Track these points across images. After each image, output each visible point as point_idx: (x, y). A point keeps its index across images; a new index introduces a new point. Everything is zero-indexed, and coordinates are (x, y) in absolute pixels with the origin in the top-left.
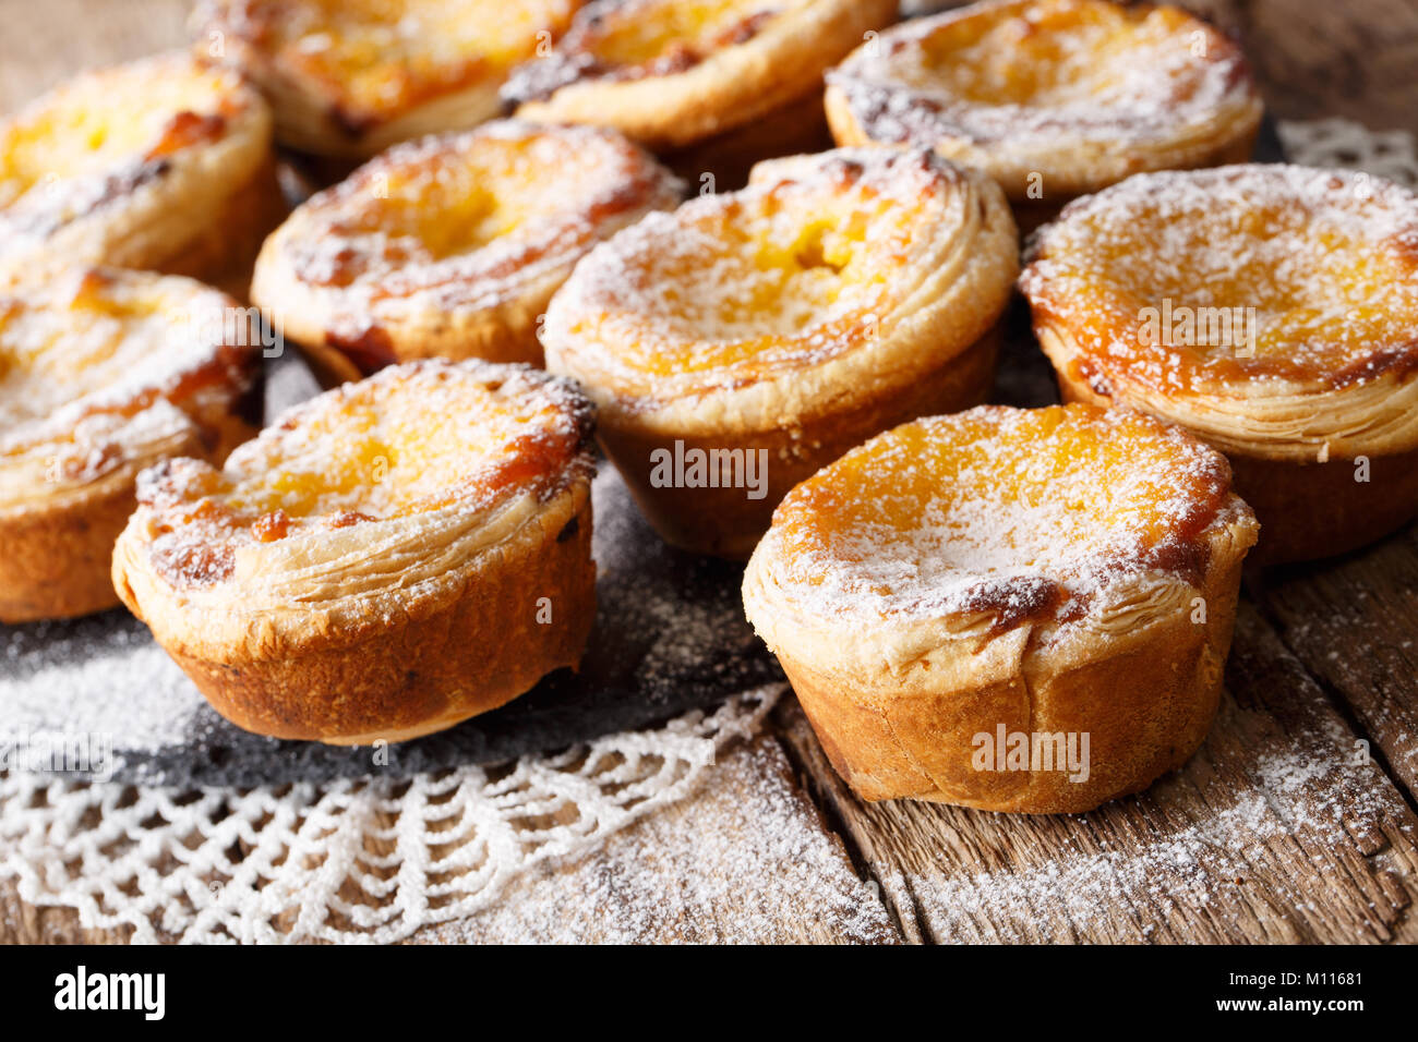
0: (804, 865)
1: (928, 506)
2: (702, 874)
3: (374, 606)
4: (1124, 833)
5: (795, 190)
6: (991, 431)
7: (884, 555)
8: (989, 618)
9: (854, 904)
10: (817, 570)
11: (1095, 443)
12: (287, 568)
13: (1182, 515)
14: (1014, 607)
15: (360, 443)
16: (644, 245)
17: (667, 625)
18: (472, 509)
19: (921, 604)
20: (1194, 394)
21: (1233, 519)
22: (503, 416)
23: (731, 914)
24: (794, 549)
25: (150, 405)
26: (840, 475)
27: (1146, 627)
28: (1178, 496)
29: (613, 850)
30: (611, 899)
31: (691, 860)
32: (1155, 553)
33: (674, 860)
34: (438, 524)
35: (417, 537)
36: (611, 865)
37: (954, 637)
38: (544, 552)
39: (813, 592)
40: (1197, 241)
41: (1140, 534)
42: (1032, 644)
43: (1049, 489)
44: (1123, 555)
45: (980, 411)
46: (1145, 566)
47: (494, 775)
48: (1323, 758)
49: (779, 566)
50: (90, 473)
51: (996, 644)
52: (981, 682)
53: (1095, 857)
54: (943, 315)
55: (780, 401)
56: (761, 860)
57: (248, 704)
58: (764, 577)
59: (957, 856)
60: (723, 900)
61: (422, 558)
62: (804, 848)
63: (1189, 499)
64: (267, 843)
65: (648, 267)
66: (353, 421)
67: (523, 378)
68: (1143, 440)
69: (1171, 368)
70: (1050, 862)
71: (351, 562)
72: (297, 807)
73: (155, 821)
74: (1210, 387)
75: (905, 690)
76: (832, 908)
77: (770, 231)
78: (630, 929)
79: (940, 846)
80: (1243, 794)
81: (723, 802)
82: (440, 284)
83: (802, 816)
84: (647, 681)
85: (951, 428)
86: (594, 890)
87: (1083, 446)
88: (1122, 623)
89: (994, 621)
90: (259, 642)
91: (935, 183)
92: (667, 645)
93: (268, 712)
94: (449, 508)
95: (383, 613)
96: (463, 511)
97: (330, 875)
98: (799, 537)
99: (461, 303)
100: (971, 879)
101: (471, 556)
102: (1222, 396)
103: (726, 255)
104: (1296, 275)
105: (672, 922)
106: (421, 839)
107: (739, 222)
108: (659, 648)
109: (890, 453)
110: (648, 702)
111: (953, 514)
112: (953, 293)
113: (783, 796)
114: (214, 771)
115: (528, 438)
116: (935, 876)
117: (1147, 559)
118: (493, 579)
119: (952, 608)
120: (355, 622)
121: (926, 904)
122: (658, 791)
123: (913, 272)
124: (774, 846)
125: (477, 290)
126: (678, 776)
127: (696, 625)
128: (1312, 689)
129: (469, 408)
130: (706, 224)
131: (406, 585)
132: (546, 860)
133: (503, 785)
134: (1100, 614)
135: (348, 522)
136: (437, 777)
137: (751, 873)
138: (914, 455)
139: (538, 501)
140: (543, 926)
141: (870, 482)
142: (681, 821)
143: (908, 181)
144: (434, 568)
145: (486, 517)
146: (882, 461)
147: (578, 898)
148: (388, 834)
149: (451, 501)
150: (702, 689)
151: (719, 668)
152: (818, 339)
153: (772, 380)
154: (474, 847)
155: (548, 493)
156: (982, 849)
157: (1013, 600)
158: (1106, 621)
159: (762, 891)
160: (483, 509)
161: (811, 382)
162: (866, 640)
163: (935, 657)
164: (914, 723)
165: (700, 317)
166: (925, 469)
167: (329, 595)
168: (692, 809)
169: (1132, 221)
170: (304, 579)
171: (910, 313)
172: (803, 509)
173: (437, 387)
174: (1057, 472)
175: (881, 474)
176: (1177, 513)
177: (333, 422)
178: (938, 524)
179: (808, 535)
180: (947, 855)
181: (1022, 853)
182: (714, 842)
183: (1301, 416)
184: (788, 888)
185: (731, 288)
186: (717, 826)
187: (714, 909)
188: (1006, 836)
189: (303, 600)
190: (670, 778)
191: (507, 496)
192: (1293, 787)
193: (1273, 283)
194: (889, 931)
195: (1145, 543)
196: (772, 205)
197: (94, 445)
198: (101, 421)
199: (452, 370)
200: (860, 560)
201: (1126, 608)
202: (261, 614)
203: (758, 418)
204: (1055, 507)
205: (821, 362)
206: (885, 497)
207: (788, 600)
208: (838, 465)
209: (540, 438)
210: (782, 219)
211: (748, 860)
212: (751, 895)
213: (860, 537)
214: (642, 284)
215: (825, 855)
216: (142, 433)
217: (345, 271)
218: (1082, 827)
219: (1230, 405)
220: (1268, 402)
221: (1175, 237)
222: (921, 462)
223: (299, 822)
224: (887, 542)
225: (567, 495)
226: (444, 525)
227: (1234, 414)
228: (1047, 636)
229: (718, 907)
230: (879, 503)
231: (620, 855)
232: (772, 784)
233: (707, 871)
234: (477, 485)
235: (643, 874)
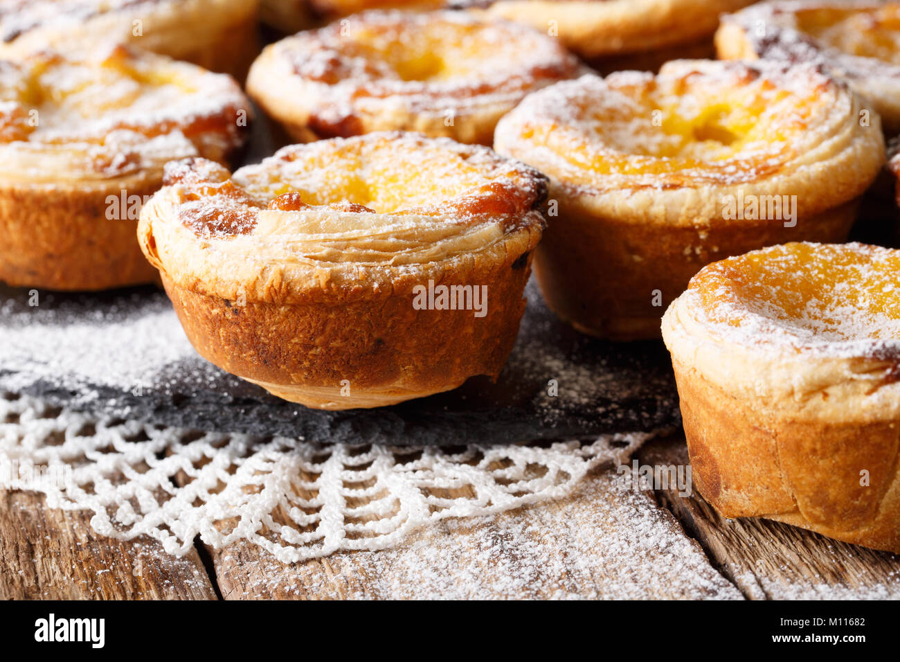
0: (670, 556)
1: (809, 303)
2: (580, 551)
3: (368, 274)
5: (702, 79)
6: (864, 260)
8: (885, 368)
10: (737, 315)
12: (301, 231)
15: (348, 177)
16: (581, 93)
18: (455, 221)
22: (475, 173)
23: (607, 580)
24: (715, 300)
25: (167, 133)
26: (746, 263)
29: (502, 524)
30: (503, 556)
31: (570, 540)
33: (556, 538)
34: (428, 225)
35: (411, 229)
36: (501, 533)
37: (854, 377)
38: (501, 272)
39: (732, 329)
47: (402, 459)
49: (700, 311)
50: (112, 170)
54: (832, 170)
55: (699, 205)
56: (632, 547)
57: (236, 343)
59: (798, 570)
60: (600, 570)
61: (412, 247)
62: (670, 544)
64: (206, 477)
65: (583, 108)
66: (343, 162)
67: (488, 154)
70: (879, 585)
71: (356, 236)
73: (108, 449)
76: (696, 587)
77: (678, 106)
78: (520, 577)
79: (783, 561)
81: (597, 505)
82: (411, 94)
83: (667, 523)
84: (542, 409)
85: (832, 251)
86: (487, 548)
89: (889, 371)
90: (268, 284)
91: (827, 84)
93: (252, 352)
94: (436, 217)
95: (374, 281)
96: (448, 221)
97: (265, 501)
99: (426, 110)
101: (450, 255)
103: (642, 116)
105: (556, 578)
106: (340, 491)
107: (654, 96)
109: (784, 258)
110: (541, 424)
111: (827, 313)
112: (842, 157)
113: (649, 508)
114: (173, 412)
115: (501, 186)
116: (781, 581)
119: (857, 354)
120: (350, 283)
122: (542, 489)
123: (811, 137)
124: (643, 540)
126: (560, 482)
127: (581, 379)
129: (444, 165)
130: (629, 90)
131: (396, 264)
133: (411, 465)
135: (355, 209)
137: (624, 554)
138: (802, 263)
139: (504, 231)
140: (444, 565)
141: (768, 274)
142: (560, 513)
144: (420, 257)
145: (464, 230)
146: (778, 262)
147: (474, 551)
148: (310, 486)
149: (437, 213)
150: (585, 422)
151: (601, 410)
152: (732, 169)
153: (695, 187)
154: (388, 500)
155: (512, 227)
156: (820, 569)
159: (634, 568)
160: (463, 223)
162: (780, 367)
163: (834, 391)
164: (799, 445)
166: (810, 275)
167: (332, 258)
168: (570, 507)
170: (315, 241)
171: (809, 163)
172: (719, 277)
173: (416, 149)
175: (776, 270)
177: (326, 160)
178: (816, 318)
179: (727, 292)
180: (790, 568)
181: (854, 577)
182: (590, 530)
184: (656, 568)
185: (643, 140)
186: (592, 520)
187: (592, 575)
189: (311, 258)
190: (553, 482)
191: (482, 220)
196: (682, 87)
197: (120, 150)
198: (128, 135)
199: (428, 141)
200: (768, 317)
202: (274, 262)
203: (678, 215)
206: (778, 288)
207: (710, 332)
208: (744, 257)
209: (510, 187)
210: (688, 100)
211: (621, 546)
212: (624, 570)
214: (580, 117)
215: (688, 551)
216: (159, 151)
217: (333, 74)
222: (808, 270)
223: (232, 469)
224: (781, 317)
225: (526, 232)
226: (433, 227)
229: (595, 574)
230: (773, 290)
231: (509, 528)
232: (640, 499)
233: (585, 549)
234: (459, 207)
235: (528, 543)
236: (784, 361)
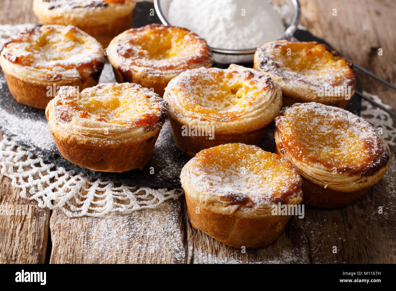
0: (173, 236)
1: (232, 165)
2: (150, 229)
3: (98, 142)
4: (246, 257)
5: (237, 75)
6: (254, 152)
7: (217, 174)
8: (231, 200)
9: (179, 250)
10: (198, 173)
11: (275, 165)
12: (82, 126)
13: (285, 192)
14: (237, 200)
15: (113, 99)
16: (197, 74)
17: (168, 165)
18: (129, 128)
19: (217, 191)
20: (302, 161)
21: (296, 197)
22: (147, 106)
23: (152, 241)
24: (196, 166)
25: (72, 68)
26: (215, 151)
27: (266, 215)
28: (286, 187)
30: (128, 227)
31: (149, 224)
32: (275, 199)
33: (146, 223)
34: (120, 128)
35: (114, 130)
36: (131, 218)
37: (221, 202)
38: (142, 143)
39: (196, 177)
40: (321, 123)
41: (273, 193)
42: (238, 209)
43: (261, 171)
44: (267, 196)
45: (254, 146)
46: (271, 201)
47: (116, 185)
48: (298, 256)
49: (191, 168)
50: (52, 79)
51: (230, 207)
52: (224, 213)
53: (236, 260)
54: (254, 120)
56: (164, 231)
57: (64, 151)
58: (187, 169)
59: (207, 247)
60: (152, 237)
61: (113, 135)
62: (175, 232)
63: (288, 188)
64: (61, 180)
65: (196, 80)
66: (114, 92)
67: (155, 98)
68: (286, 169)
69: (299, 154)
70: (226, 258)
71: (97, 130)
72: (70, 174)
73: (38, 165)
74: (306, 161)
75: (207, 208)
76: (174, 249)
77: (227, 82)
78: (129, 236)
79: (205, 244)
80: (276, 258)
81: (162, 213)
82: (147, 67)
83: (178, 224)
84: (157, 177)
85: (245, 148)
86: (125, 223)
87: (272, 164)
88: (260, 212)
89: (232, 201)
90: (70, 140)
91: (267, 87)
92: (165, 170)
93: (68, 155)
94: (124, 125)
95: (100, 144)
96: (127, 127)
97: (69, 195)
98: (198, 163)
99: (151, 73)
100: (207, 254)
101: (125, 138)
102: (308, 164)
103: (215, 84)
104: (340, 139)
105: (139, 238)
106: (93, 194)
107: (221, 77)
108: (163, 170)
109: (229, 149)
110: (156, 183)
111: (237, 169)
112: (259, 116)
113: (176, 217)
114: (54, 159)
115: (149, 115)
116: (200, 251)
117: (272, 199)
118: (127, 145)
119: (223, 195)
120: (93, 144)
121: (195, 256)
122: (150, 205)
123: (252, 108)
124: (168, 229)
125: (156, 71)
126: (155, 203)
127: (174, 168)
128: (304, 238)
129: (140, 101)
130: (214, 74)
131: (107, 140)
132: (118, 211)
133: (116, 189)
134: (256, 209)
135: (100, 120)
136: (103, 181)
137: (161, 233)
138: (234, 152)
139: (145, 131)
140: (111, 227)
141: (221, 154)
142: (151, 214)
143: (261, 84)
144: (115, 138)
145: (131, 130)
146: (227, 150)
147: (121, 223)
148: (87, 190)
149: (126, 124)
150: (169, 184)
151: (175, 181)
152: (224, 115)
153: (210, 122)
154: (104, 201)
155: (148, 129)
156: (213, 248)
157: (238, 198)
158: (257, 211)
159: (161, 238)
160: (132, 128)
161: (218, 126)
162: (202, 195)
163: (216, 204)
164: (207, 216)
165: (203, 97)
166: (235, 156)
167: (90, 136)
168: (155, 212)
169: (307, 113)
170: (85, 130)
171: (248, 117)
172: (203, 156)
173: (136, 92)
174: (264, 168)
175: (224, 153)
176: (284, 191)
177: (109, 91)
178: (233, 170)
179: (201, 163)
180: (205, 247)
181: (221, 253)
182: (156, 222)
183: (324, 176)
184: (167, 240)
185: (213, 92)
186: (158, 218)
187: (149, 238)
188: (220, 247)
189: (83, 134)
190: (153, 202)
191: (139, 127)
192: (288, 261)
193: (334, 139)
194: (184, 260)
195: (274, 195)
196: (230, 76)
197: (56, 73)
198: (60, 68)
199: (141, 89)
200: (210, 173)
201: (262, 210)
202: (73, 134)
204: (260, 176)
205: (222, 121)
206: (223, 159)
207: (190, 177)
208: (215, 148)
209: (152, 116)
210: (231, 80)
211: (161, 230)
212: (158, 238)
213: (213, 167)
214: (193, 84)
215: (178, 236)
216: (68, 74)
217: (128, 54)
218: (237, 252)
219: (309, 167)
220: (317, 169)
221: (316, 120)
222: (235, 154)
223: (69, 179)
224: (219, 170)
225: (152, 132)
226: (121, 129)
227: (309, 170)
228: (242, 209)
229: (150, 238)
230: (221, 160)
231: (135, 216)
232: (175, 213)
233: (152, 228)
234: (133, 122)
235: (137, 223)
236: (203, 193)
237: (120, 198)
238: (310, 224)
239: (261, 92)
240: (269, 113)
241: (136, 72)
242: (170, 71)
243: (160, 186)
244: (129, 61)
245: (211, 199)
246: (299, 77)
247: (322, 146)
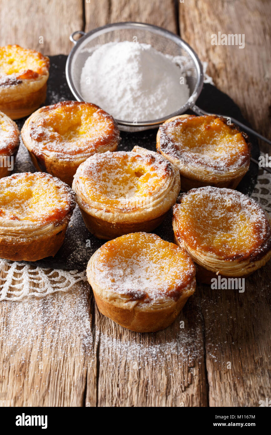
0: (82, 321)
1: (134, 254)
2: (62, 313)
3: (12, 240)
4: (146, 340)
5: (140, 159)
6: (153, 242)
7: (119, 266)
8: (130, 297)
9: (87, 336)
10: (102, 269)
11: (172, 255)
13: (179, 285)
14: (135, 297)
15: (26, 189)
16: (103, 160)
17: (78, 247)
18: (40, 225)
19: (118, 289)
20: (196, 250)
21: (189, 289)
22: (56, 199)
23: (64, 326)
24: (100, 261)
27: (162, 309)
28: (180, 279)
29: (48, 298)
30: (43, 311)
31: (62, 308)
32: (170, 293)
33: (58, 306)
34: (31, 227)
35: (26, 228)
36: (46, 302)
37: (122, 299)
38: (52, 237)
39: (100, 274)
40: (215, 208)
41: (169, 287)
42: (137, 305)
43: (159, 261)
44: (163, 291)
45: (153, 235)
46: (166, 296)
48: (192, 337)
49: (96, 262)
51: (130, 303)
52: (124, 308)
53: (138, 344)
56: (74, 315)
58: (93, 263)
59: (112, 331)
60: (64, 322)
61: (25, 233)
62: (84, 316)
63: (182, 281)
65: (102, 166)
66: (27, 183)
67: (64, 189)
68: (181, 259)
69: (194, 243)
70: (129, 342)
71: (11, 229)
74: (200, 250)
75: (110, 303)
76: (83, 335)
77: (131, 166)
78: (43, 321)
79: (110, 328)
80: (173, 340)
81: (73, 296)
82: (58, 152)
83: (87, 307)
84: (69, 261)
85: (145, 238)
87: (169, 254)
88: (156, 307)
89: (131, 298)
91: (166, 175)
92: (76, 253)
94: (35, 223)
95: (14, 242)
96: (38, 225)
98: (102, 258)
99: (61, 158)
100: (112, 339)
101: (36, 235)
102: (201, 253)
103: (120, 168)
104: (232, 223)
105: (52, 323)
106: (12, 277)
108: (74, 253)
109: (131, 239)
110: (67, 266)
111: (138, 258)
112: (158, 206)
113: (85, 300)
115: (58, 210)
116: (106, 335)
117: (167, 294)
118: (39, 241)
119: (123, 293)
120: (7, 242)
121: (101, 341)
122: (62, 287)
124: (78, 313)
125: (65, 157)
126: (67, 285)
127: (84, 250)
128: (199, 317)
129: (51, 193)
130: (119, 158)
131: (20, 238)
132: (34, 295)
133: (32, 271)
134: (153, 304)
135: (14, 218)
136: (20, 262)
137: (71, 317)
139: (55, 226)
140: (27, 311)
141: (123, 246)
142: (63, 297)
143: (161, 171)
144: (27, 236)
145: (42, 227)
146: (129, 241)
147: (36, 307)
148: (6, 272)
149: (37, 221)
153: (113, 213)
154: (21, 285)
155: (57, 224)
156: (118, 332)
157: (136, 295)
158: (153, 306)
159: (72, 323)
161: (121, 217)
162: (104, 292)
163: (117, 300)
164: (110, 308)
165: (109, 182)
167: (4, 235)
168: (67, 295)
169: (202, 199)
172: (106, 249)
173: (47, 183)
174: (162, 258)
175: (127, 244)
176: (178, 284)
177: (23, 181)
178: (135, 259)
179: (104, 258)
180: (110, 331)
181: (124, 337)
182: (68, 305)
183: (216, 264)
184: (77, 325)
185: (118, 176)
186: (70, 301)
187: (61, 323)
188: (124, 331)
190: (65, 285)
191: (48, 223)
192: (183, 342)
193: (227, 223)
194: (91, 346)
195: (169, 289)
196: (134, 160)
199: (51, 179)
200: (113, 267)
201: (158, 304)
203: (108, 220)
204: (159, 266)
205: (125, 212)
206: (126, 250)
207: (94, 273)
209: (60, 211)
210: (135, 164)
211: (72, 314)
212: (69, 323)
213: (116, 259)
214: (99, 171)
215: (87, 320)
217: (41, 138)
218: (139, 335)
219: (202, 256)
220: (210, 258)
221: (210, 205)
222: (137, 244)
224: (122, 262)
225: (61, 226)
226: (32, 228)
227: (203, 258)
228: (140, 304)
230: (124, 251)
231: (49, 299)
232: (84, 296)
233: (64, 312)
234: (43, 218)
235: (51, 307)
236: (106, 290)
237: (35, 281)
238: (205, 302)
239: (161, 180)
240: (168, 201)
241: (48, 156)
242: (79, 156)
243: (71, 268)
244: (41, 145)
245: (113, 296)
246: (197, 159)
247: (215, 231)
